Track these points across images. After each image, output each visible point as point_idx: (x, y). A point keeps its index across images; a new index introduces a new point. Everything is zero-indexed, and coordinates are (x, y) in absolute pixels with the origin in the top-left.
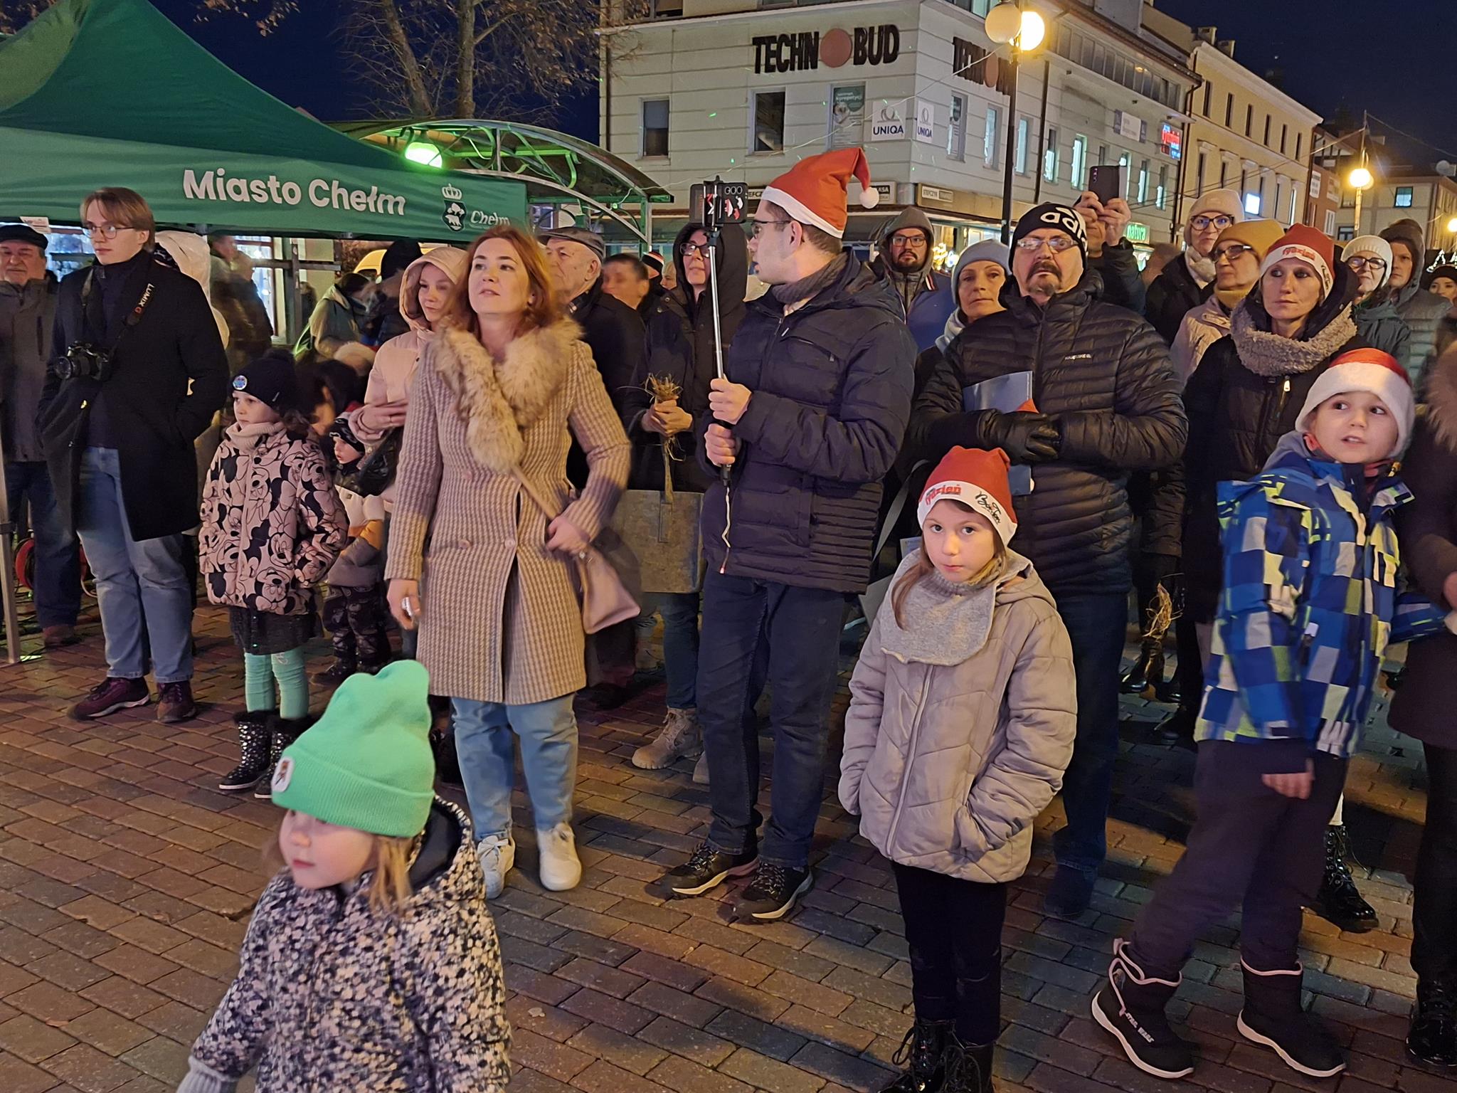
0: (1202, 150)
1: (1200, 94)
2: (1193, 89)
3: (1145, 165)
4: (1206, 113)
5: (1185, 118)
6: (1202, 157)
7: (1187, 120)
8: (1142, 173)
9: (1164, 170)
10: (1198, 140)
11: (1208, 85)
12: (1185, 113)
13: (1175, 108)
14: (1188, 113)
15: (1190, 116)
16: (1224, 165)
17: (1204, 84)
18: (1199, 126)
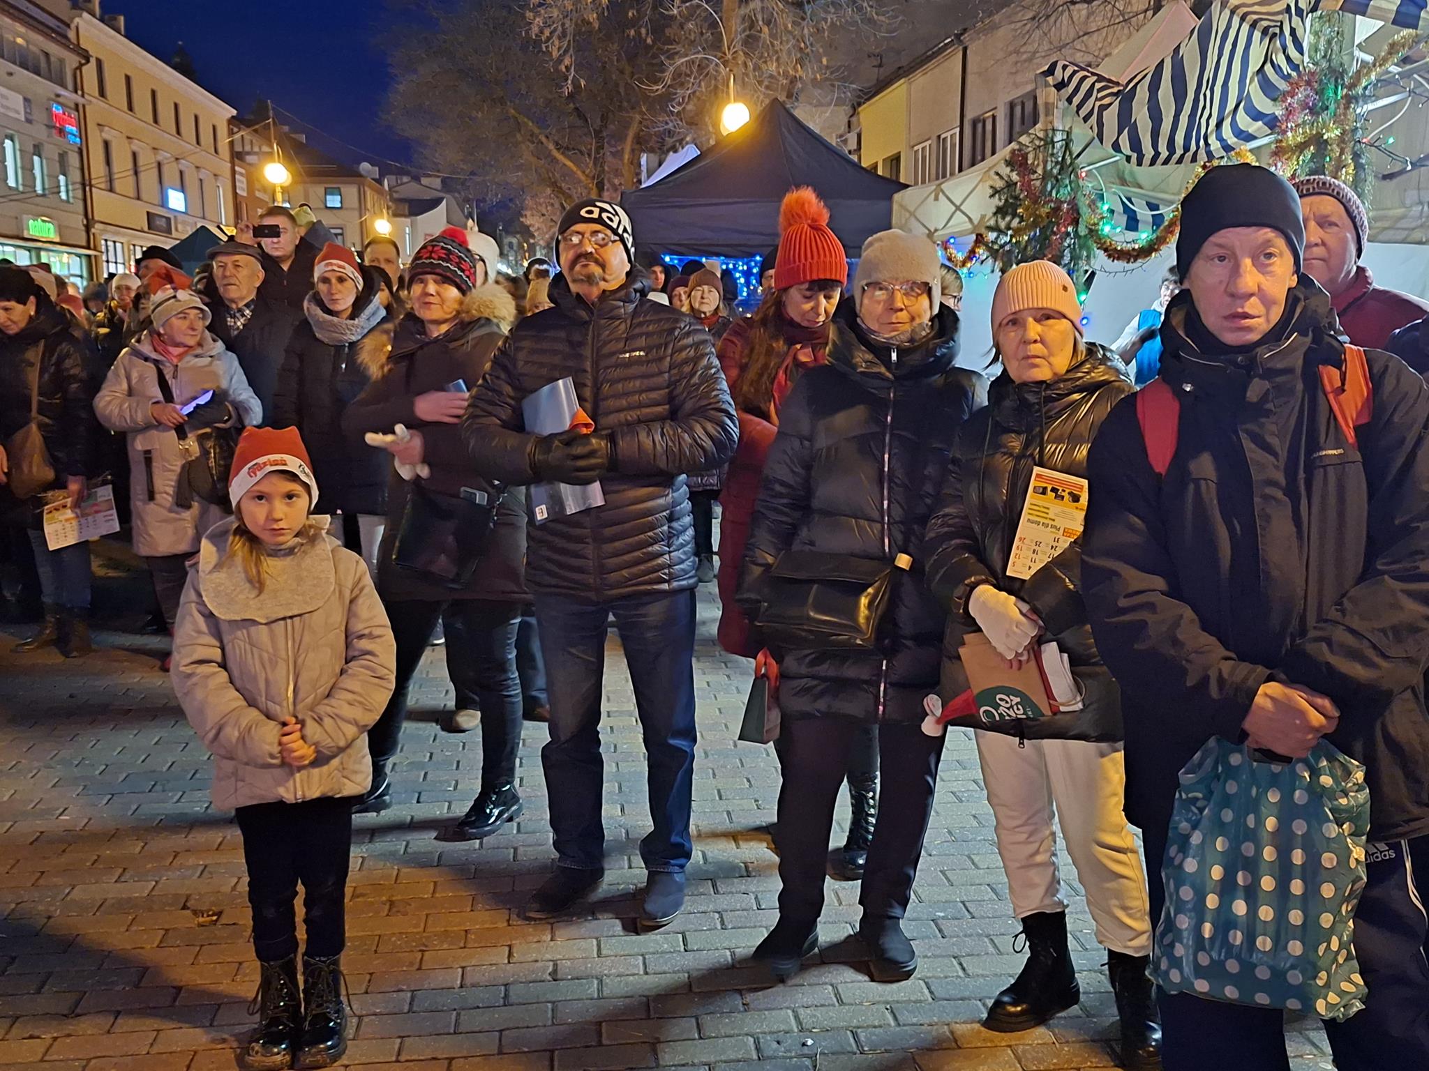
0: (106, 136)
1: (90, 71)
2: (81, 65)
3: (37, 149)
4: (102, 93)
5: (77, 98)
6: (106, 144)
7: (81, 101)
8: (36, 159)
9: (63, 157)
10: (99, 125)
11: (99, 63)
12: (76, 92)
13: (63, 85)
14: (80, 92)
15: (83, 96)
16: (134, 155)
17: (93, 61)
18: (95, 108)
